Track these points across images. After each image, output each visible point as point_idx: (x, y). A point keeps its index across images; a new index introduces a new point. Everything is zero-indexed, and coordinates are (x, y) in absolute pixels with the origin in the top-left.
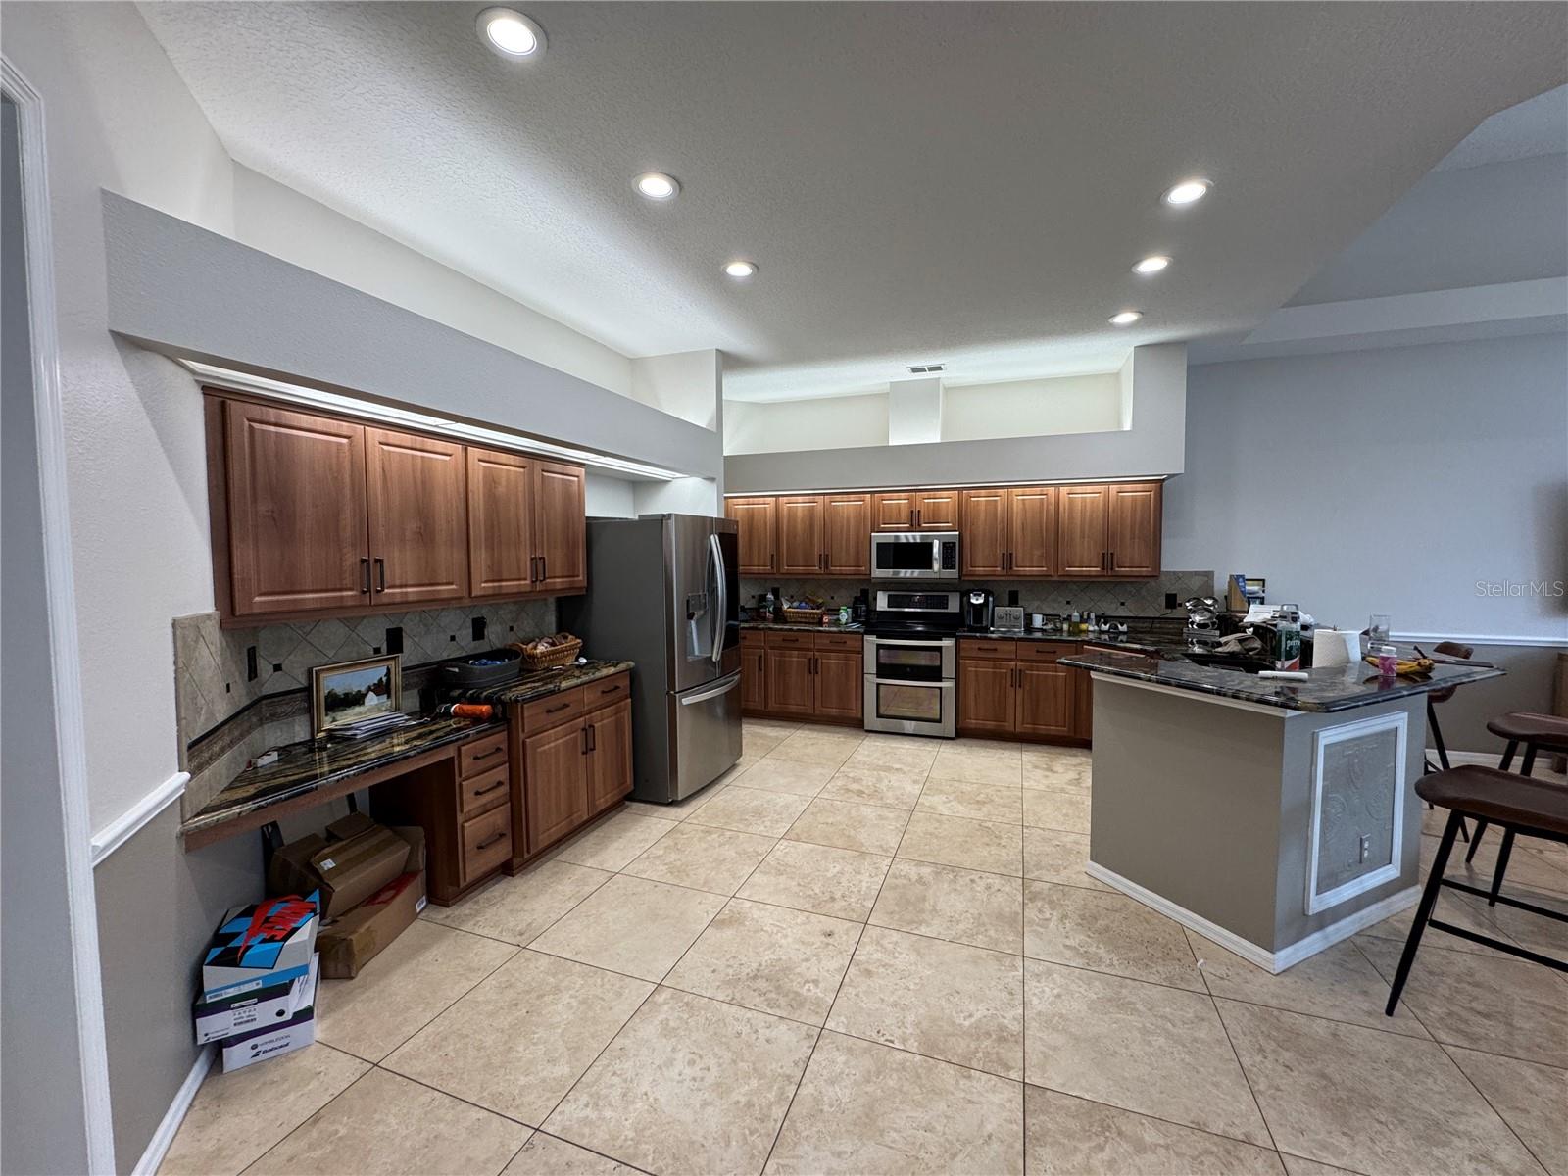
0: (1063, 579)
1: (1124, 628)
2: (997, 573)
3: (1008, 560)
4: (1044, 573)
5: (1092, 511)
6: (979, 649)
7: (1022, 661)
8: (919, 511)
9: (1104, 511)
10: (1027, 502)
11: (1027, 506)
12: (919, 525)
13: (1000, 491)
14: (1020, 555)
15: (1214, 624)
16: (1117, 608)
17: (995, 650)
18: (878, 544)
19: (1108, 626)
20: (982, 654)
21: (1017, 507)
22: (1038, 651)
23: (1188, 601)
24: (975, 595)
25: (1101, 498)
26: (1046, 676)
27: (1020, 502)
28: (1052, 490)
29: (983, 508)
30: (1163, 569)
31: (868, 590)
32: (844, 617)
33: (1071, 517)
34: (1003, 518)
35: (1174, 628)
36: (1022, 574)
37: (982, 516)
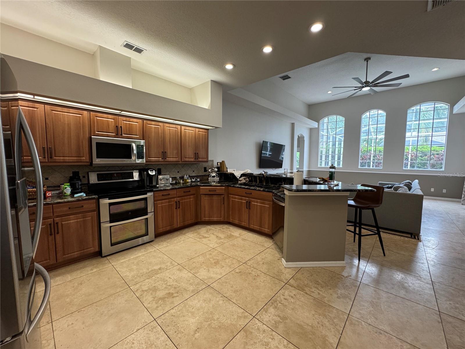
0: (184, 163)
1: (199, 180)
2: (160, 161)
3: (164, 154)
4: (177, 161)
5: (191, 137)
6: (163, 195)
7: (179, 197)
8: (121, 127)
9: (195, 138)
10: (171, 130)
11: (171, 132)
12: (121, 135)
13: (160, 124)
14: (169, 153)
15: (217, 176)
16: (192, 173)
17: (169, 194)
18: (97, 143)
19: (195, 179)
20: (164, 197)
21: (167, 132)
22: (184, 192)
23: (210, 169)
24: (150, 171)
25: (194, 133)
26: (187, 201)
27: (168, 130)
28: (179, 127)
29: (153, 130)
30: (209, 159)
31: (78, 172)
32: (68, 190)
33: (185, 139)
34: (161, 136)
35: (206, 178)
36: (170, 161)
37: (153, 134)
